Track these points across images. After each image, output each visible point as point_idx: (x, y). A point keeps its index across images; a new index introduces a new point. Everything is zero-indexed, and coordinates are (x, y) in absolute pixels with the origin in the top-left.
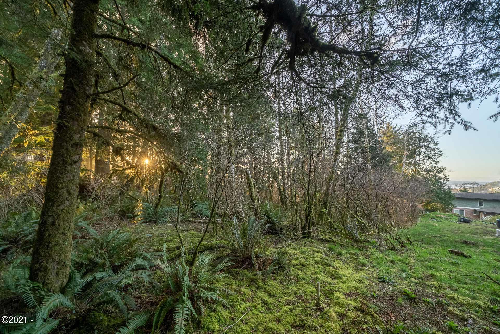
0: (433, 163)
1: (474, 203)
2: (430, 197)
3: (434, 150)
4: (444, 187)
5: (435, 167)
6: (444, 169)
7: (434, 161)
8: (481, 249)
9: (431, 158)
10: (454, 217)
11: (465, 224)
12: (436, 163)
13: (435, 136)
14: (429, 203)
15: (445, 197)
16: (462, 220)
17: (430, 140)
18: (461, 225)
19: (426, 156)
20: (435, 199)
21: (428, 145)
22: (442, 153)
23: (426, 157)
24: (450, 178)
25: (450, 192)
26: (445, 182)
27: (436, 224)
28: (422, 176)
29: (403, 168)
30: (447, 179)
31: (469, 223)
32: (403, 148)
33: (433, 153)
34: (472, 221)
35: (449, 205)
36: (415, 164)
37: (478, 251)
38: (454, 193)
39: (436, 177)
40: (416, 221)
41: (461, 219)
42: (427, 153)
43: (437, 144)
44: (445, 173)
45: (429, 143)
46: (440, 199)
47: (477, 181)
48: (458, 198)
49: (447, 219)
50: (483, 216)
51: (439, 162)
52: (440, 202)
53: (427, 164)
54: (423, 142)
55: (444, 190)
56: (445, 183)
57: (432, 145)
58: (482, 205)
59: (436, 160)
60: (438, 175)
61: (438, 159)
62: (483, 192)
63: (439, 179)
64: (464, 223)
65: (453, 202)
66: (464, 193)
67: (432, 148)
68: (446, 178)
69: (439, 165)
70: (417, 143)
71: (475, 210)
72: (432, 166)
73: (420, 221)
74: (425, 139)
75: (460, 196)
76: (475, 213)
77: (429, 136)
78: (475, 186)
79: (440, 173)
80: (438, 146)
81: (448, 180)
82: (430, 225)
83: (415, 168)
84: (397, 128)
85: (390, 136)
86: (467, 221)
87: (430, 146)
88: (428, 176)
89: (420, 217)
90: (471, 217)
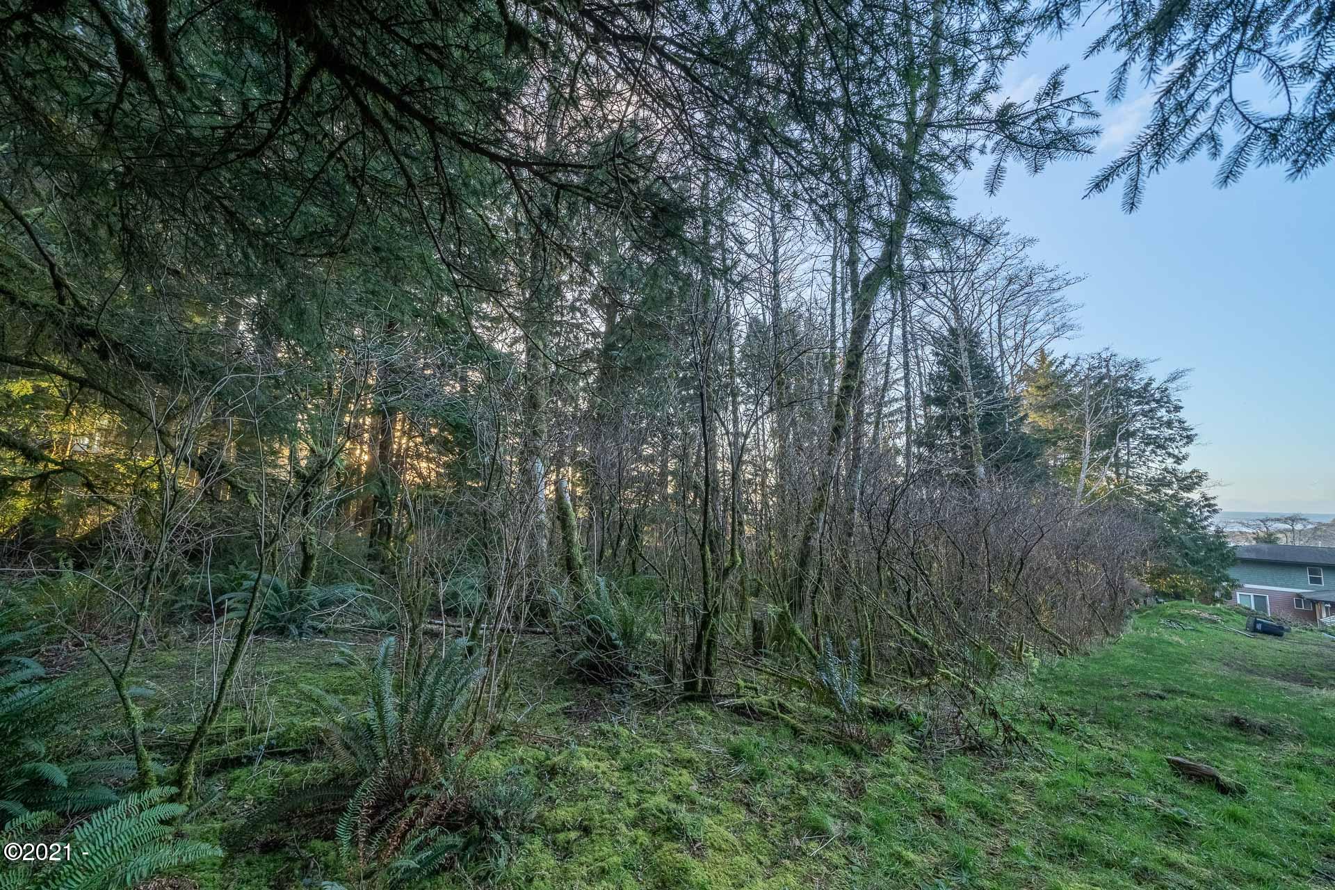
0: (1170, 462)
1: (1295, 574)
2: (1163, 558)
3: (1169, 424)
4: (1204, 528)
5: (1173, 472)
6: (1200, 477)
7: (1170, 455)
8: (1290, 749)
9: (1163, 447)
10: (1236, 617)
11: (1269, 638)
12: (1178, 460)
13: (1170, 385)
14: (1163, 573)
15: (1206, 558)
16: (1259, 627)
17: (1157, 396)
18: (1254, 642)
19: (1148, 440)
20: (1179, 563)
21: (1151, 410)
22: (1192, 432)
23: (1147, 444)
24: (1219, 503)
25: (1223, 545)
26: (1207, 514)
27: (1177, 639)
28: (1138, 497)
29: (1083, 476)
30: (1209, 506)
31: (1280, 635)
32: (1081, 420)
33: (1168, 432)
34: (1288, 631)
35: (1219, 580)
36: (1117, 465)
37: (1277, 758)
38: (1234, 548)
39: (1178, 500)
40: (1119, 630)
41: (1256, 622)
42: (1150, 432)
43: (1178, 409)
44: (1207, 488)
45: (1154, 405)
46: (1194, 562)
47: (1303, 511)
48: (1247, 562)
49: (1215, 622)
50: (1324, 615)
51: (1185, 458)
52: (1194, 573)
53: (1150, 464)
54: (1136, 404)
55: (1204, 538)
56: (1206, 518)
57: (1163, 410)
58: (1318, 581)
59: (1176, 452)
60: (1185, 495)
61: (1184, 450)
62: (1320, 544)
63: (1188, 505)
64: (1265, 637)
65: (1232, 573)
66: (1264, 546)
67: (1165, 419)
68: (1209, 504)
69: (1186, 468)
70: (1119, 405)
71: (1299, 595)
72: (1166, 469)
73: (1133, 629)
74: (1143, 394)
75: (1253, 556)
76: (1299, 605)
77: (1154, 385)
78: (1299, 527)
79: (1189, 489)
80: (1182, 415)
81: (1215, 511)
82: (1161, 641)
83: (1119, 475)
84: (1067, 366)
85: (1047, 387)
86: (1275, 631)
87: (1159, 414)
88: (1153, 497)
89: (1135, 616)
90: (1287, 616)
